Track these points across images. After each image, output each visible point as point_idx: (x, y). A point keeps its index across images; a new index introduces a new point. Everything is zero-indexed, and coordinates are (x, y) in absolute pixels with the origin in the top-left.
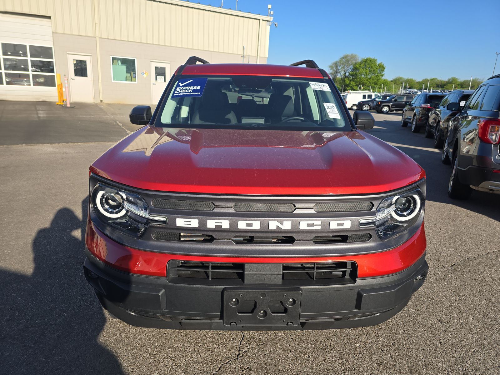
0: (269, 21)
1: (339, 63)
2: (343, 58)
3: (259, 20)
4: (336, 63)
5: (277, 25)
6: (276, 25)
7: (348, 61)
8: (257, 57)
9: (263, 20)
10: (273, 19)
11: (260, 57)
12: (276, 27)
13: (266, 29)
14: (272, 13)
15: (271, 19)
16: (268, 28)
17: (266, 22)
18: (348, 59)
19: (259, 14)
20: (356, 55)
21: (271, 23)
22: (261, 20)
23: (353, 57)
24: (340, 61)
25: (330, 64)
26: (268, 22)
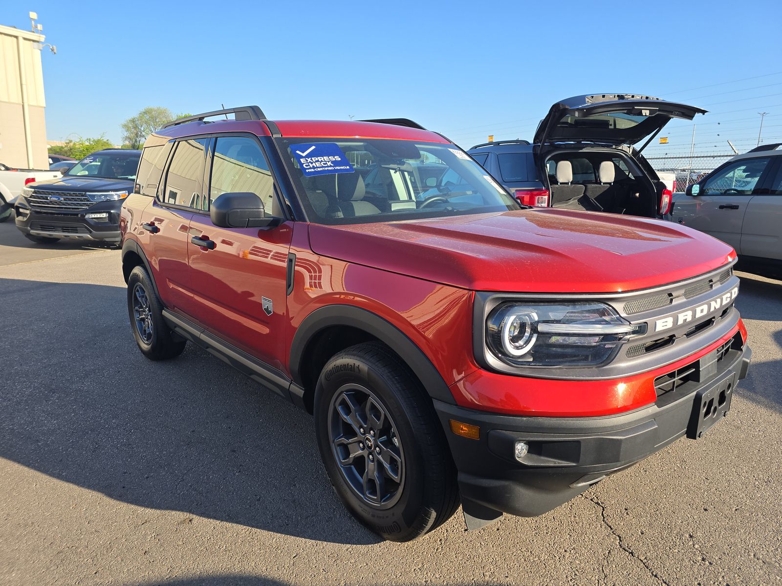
0: (38, 42)
1: (138, 120)
2: (145, 113)
3: (16, 37)
4: (133, 121)
5: (55, 51)
6: (53, 50)
7: (154, 119)
8: (23, 106)
9: (25, 39)
10: (45, 39)
11: (29, 105)
12: (55, 53)
13: (32, 56)
14: (40, 27)
15: (42, 38)
16: (38, 54)
17: (32, 42)
18: (154, 115)
19: (15, 28)
20: (165, 110)
21: (41, 46)
22: (21, 39)
23: (162, 113)
24: (141, 118)
25: (123, 122)
26: (36, 44)
